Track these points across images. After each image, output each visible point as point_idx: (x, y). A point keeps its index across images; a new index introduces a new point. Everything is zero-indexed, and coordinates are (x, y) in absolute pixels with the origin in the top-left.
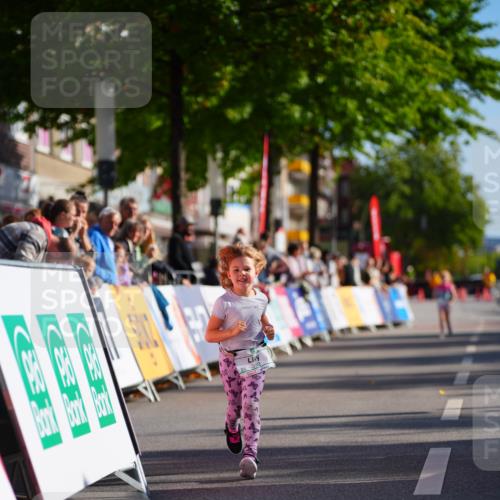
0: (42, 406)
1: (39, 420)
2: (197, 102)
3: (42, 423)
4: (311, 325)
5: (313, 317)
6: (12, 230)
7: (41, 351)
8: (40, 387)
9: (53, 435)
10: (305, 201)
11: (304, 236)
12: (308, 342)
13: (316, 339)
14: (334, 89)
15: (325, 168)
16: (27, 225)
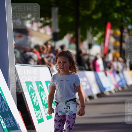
0: (37, 110)
1: (37, 114)
2: (84, 13)
3: (38, 115)
4: (121, 84)
5: (121, 81)
6: (27, 55)
7: (37, 93)
8: (37, 104)
9: (41, 119)
10: (118, 44)
11: (118, 55)
12: (120, 89)
13: (123, 88)
14: (128, 6)
15: (125, 33)
16: (31, 54)
